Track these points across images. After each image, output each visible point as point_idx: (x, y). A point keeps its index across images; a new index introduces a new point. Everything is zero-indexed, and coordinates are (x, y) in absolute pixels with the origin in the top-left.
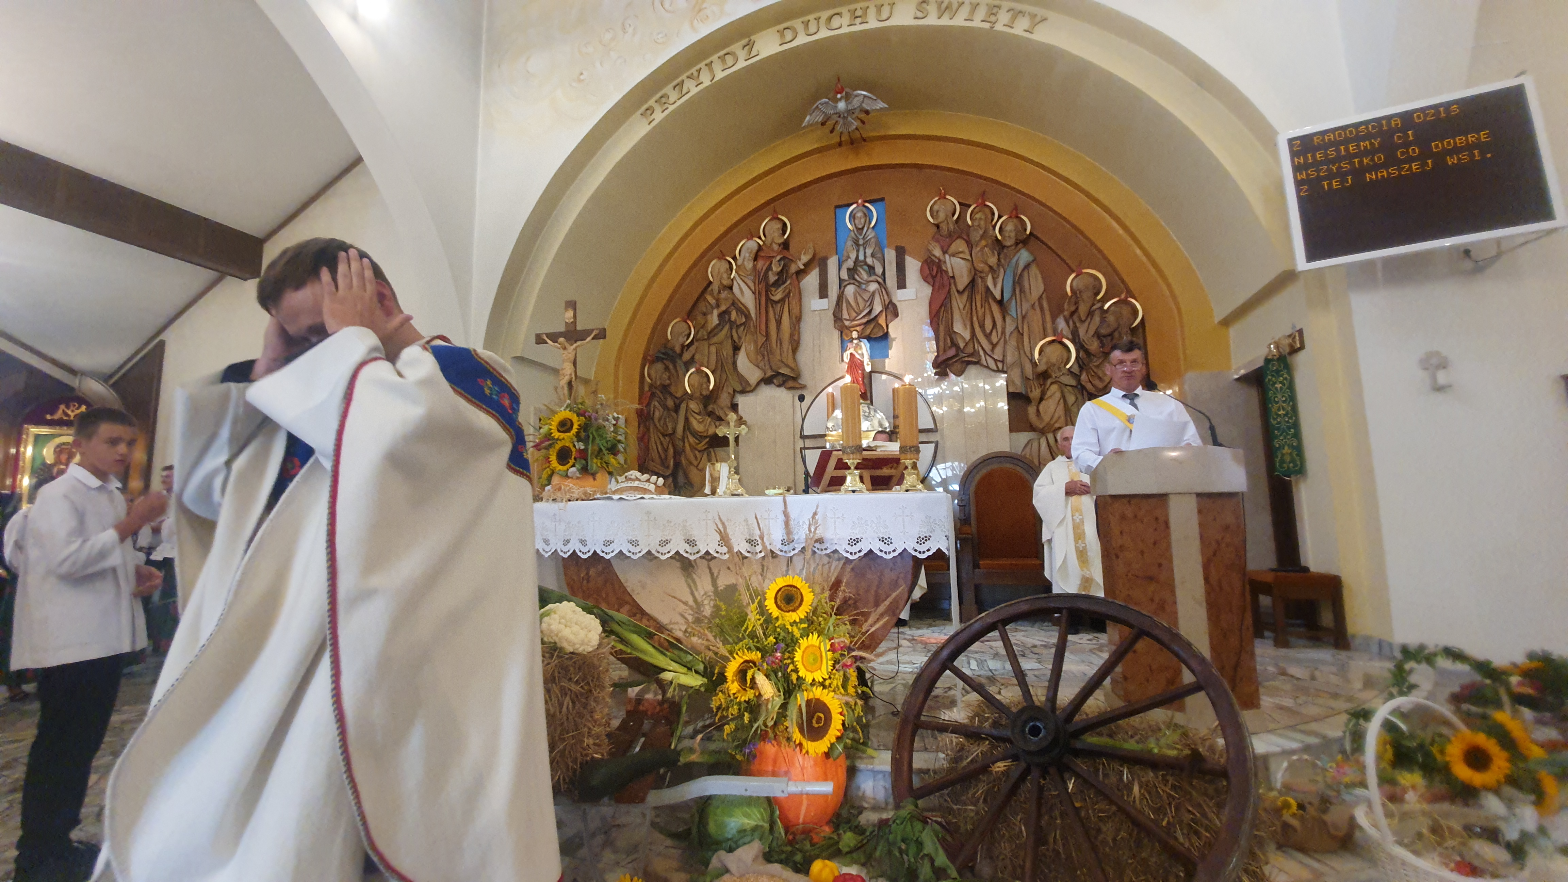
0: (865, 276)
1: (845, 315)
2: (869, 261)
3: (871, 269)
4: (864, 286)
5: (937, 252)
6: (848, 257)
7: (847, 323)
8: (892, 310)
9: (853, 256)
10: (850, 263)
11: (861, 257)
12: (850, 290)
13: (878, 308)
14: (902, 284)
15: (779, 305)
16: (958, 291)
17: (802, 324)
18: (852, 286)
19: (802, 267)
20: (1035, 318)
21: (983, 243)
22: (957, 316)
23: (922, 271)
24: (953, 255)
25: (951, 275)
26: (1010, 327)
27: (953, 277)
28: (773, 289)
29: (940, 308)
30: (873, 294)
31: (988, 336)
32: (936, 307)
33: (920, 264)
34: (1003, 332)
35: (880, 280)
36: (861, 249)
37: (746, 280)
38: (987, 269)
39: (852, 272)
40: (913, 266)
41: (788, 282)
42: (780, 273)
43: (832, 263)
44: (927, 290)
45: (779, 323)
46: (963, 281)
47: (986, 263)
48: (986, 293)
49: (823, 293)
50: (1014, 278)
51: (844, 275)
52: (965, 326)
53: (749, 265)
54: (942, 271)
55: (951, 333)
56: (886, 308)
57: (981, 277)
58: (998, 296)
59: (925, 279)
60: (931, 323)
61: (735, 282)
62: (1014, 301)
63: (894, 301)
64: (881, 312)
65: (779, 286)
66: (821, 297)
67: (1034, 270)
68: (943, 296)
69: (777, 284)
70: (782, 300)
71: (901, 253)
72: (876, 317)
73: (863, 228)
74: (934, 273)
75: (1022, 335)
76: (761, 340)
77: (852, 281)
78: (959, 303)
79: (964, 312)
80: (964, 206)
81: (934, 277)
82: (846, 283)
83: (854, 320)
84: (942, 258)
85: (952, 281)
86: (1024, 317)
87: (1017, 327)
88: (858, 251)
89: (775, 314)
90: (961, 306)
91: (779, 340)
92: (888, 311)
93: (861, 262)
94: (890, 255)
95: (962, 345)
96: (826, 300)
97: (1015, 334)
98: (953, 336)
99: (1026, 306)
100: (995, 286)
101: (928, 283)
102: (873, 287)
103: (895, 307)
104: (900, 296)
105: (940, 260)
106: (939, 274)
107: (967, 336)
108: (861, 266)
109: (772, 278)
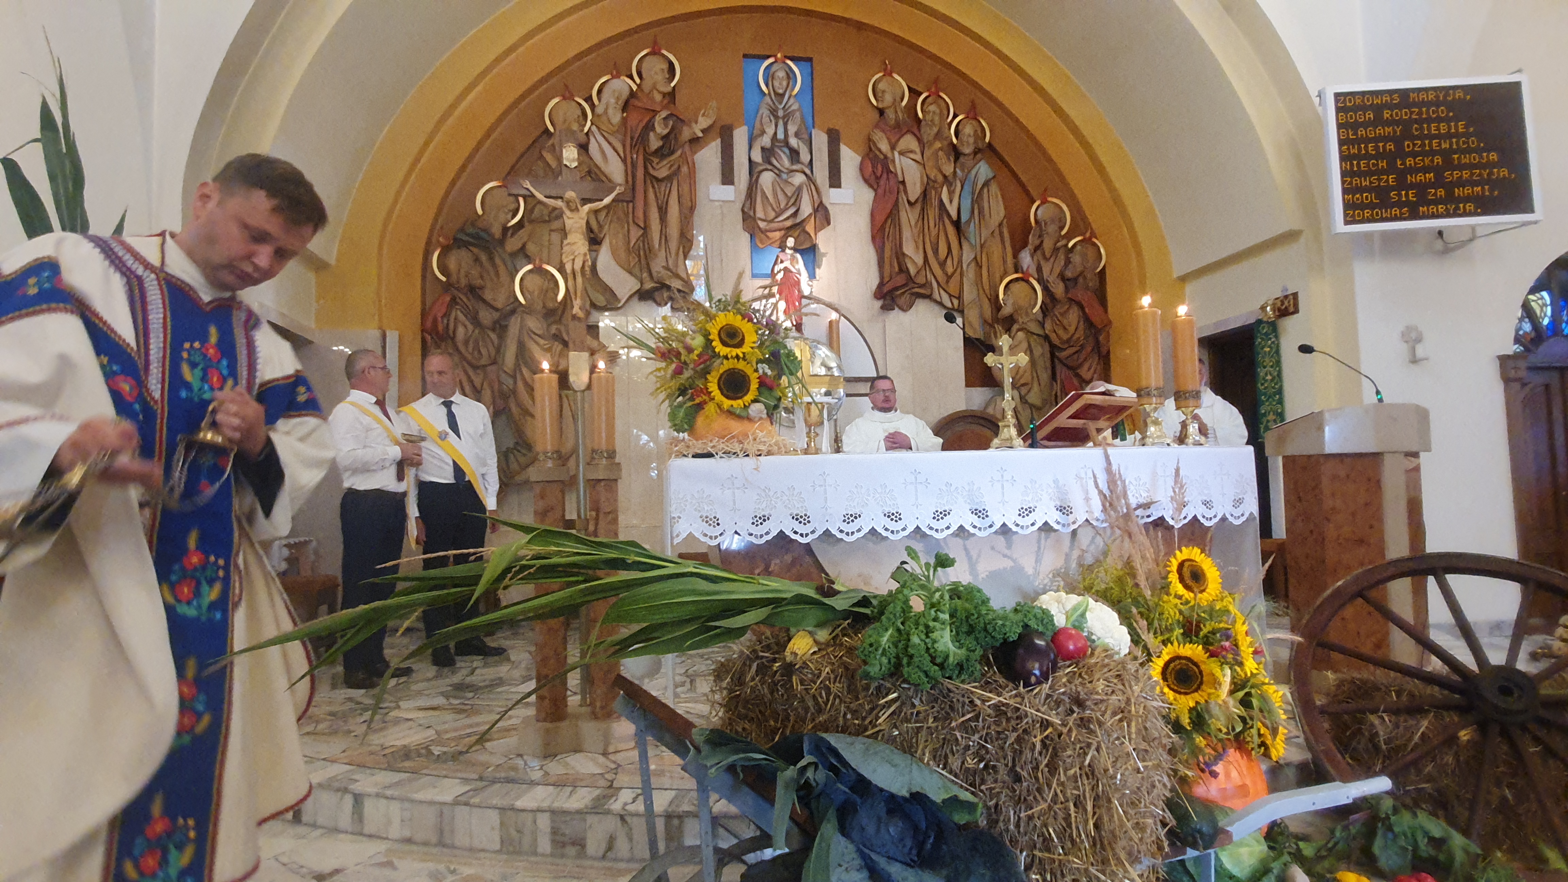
0: (786, 162)
1: (760, 214)
2: (793, 142)
3: (794, 154)
4: (784, 176)
5: (884, 146)
6: (763, 132)
7: (762, 225)
8: (822, 215)
9: (770, 131)
10: (766, 141)
11: (781, 136)
12: (767, 179)
13: (806, 209)
14: (835, 181)
15: (664, 184)
16: (909, 202)
17: (696, 219)
18: (771, 173)
19: (700, 135)
20: (996, 249)
21: (938, 145)
22: (907, 234)
23: (862, 169)
24: (901, 153)
25: (901, 179)
26: (968, 255)
27: (903, 182)
28: (656, 160)
29: (886, 221)
30: (799, 190)
31: (943, 265)
32: (880, 218)
33: (859, 159)
34: (960, 261)
35: (808, 172)
36: (781, 123)
37: (611, 139)
38: (940, 178)
39: (768, 153)
40: (850, 160)
41: (679, 152)
42: (665, 138)
43: (740, 136)
44: (868, 195)
45: (663, 211)
46: (914, 190)
47: (941, 172)
48: (940, 209)
49: (727, 178)
50: (973, 193)
51: (757, 157)
52: (917, 247)
53: (616, 117)
54: (889, 172)
55: (900, 255)
56: (816, 211)
57: (935, 189)
58: (954, 214)
59: (866, 181)
60: (873, 238)
61: (592, 140)
62: (972, 224)
63: (825, 201)
64: (810, 215)
65: (663, 157)
66: (724, 183)
67: (994, 188)
68: (889, 206)
69: (662, 153)
70: (669, 178)
71: (834, 139)
72: (803, 221)
73: (783, 95)
74: (879, 173)
75: (981, 267)
76: (635, 233)
77: (770, 167)
78: (908, 217)
79: (915, 231)
80: (914, 93)
81: (878, 178)
82: (761, 168)
83: (772, 221)
84: (889, 155)
85: (901, 187)
86: (982, 246)
87: (975, 258)
88: (776, 126)
89: (656, 196)
90: (913, 223)
91: (664, 237)
92: (819, 215)
93: (779, 141)
94: (821, 140)
95: (913, 271)
96: (732, 187)
97: (973, 264)
98: (901, 257)
99: (985, 233)
100: (951, 201)
101: (871, 186)
102: (798, 179)
103: (826, 210)
104: (833, 197)
105: (886, 157)
106: (885, 176)
107: (920, 261)
108: (780, 147)
109: (655, 143)
